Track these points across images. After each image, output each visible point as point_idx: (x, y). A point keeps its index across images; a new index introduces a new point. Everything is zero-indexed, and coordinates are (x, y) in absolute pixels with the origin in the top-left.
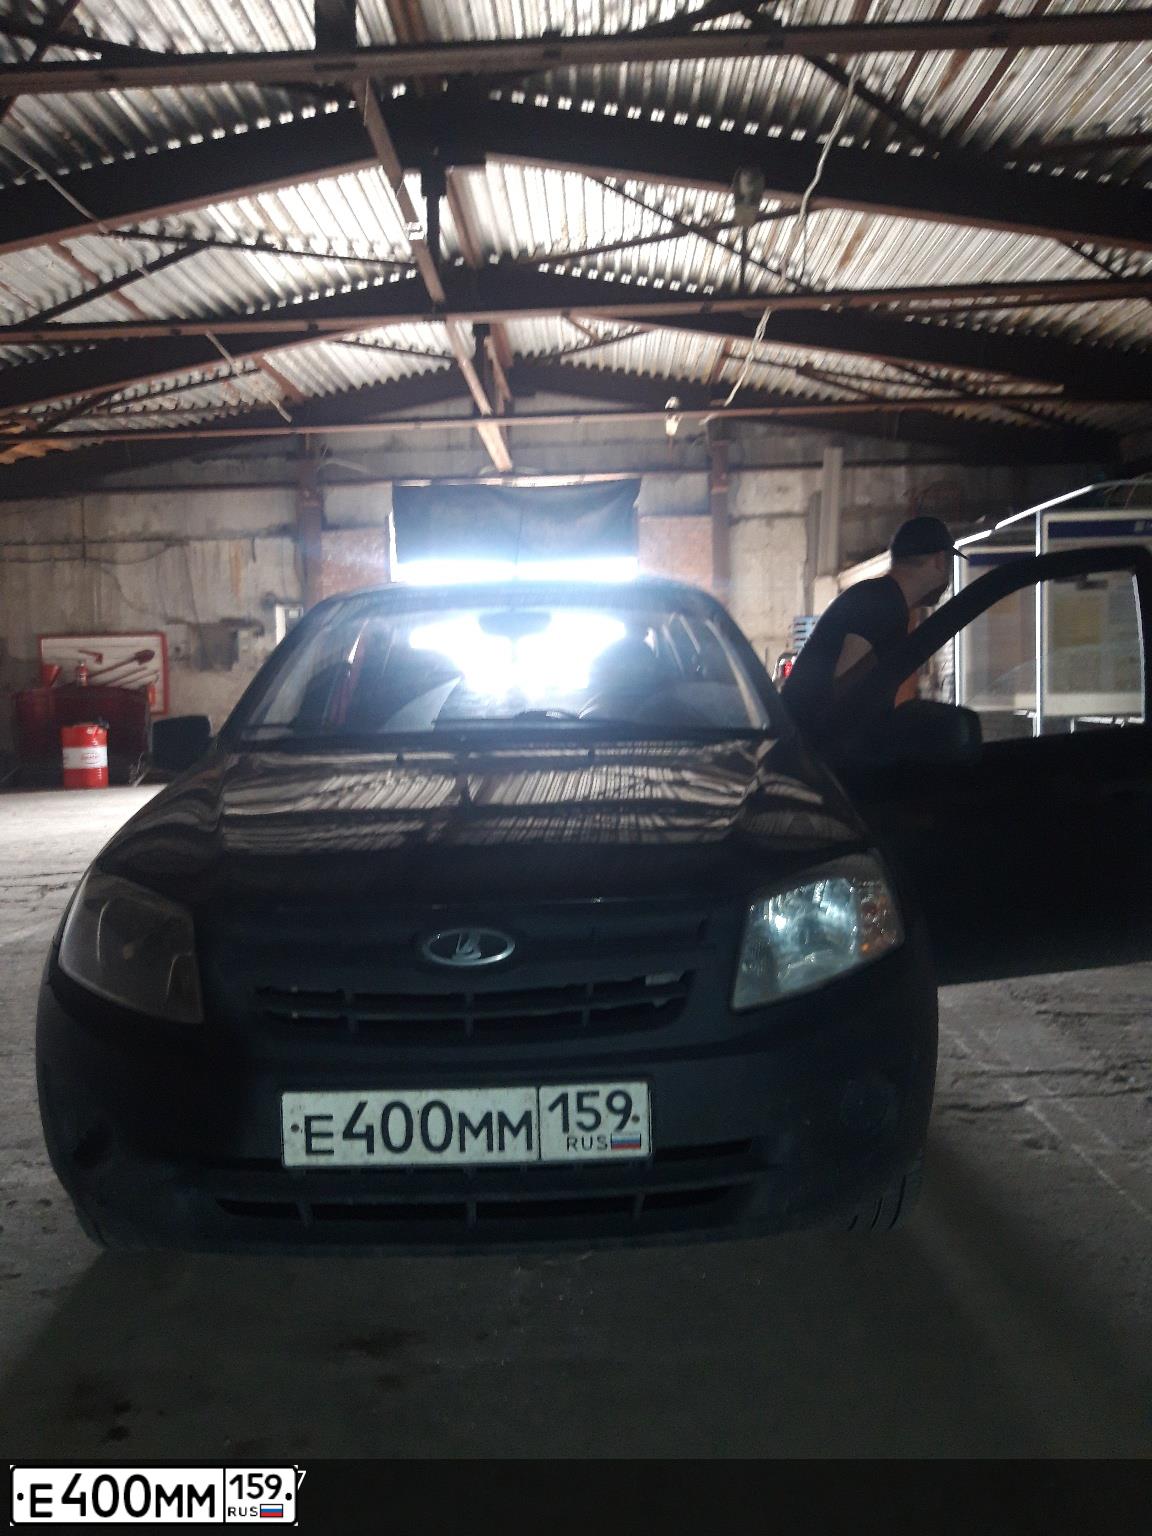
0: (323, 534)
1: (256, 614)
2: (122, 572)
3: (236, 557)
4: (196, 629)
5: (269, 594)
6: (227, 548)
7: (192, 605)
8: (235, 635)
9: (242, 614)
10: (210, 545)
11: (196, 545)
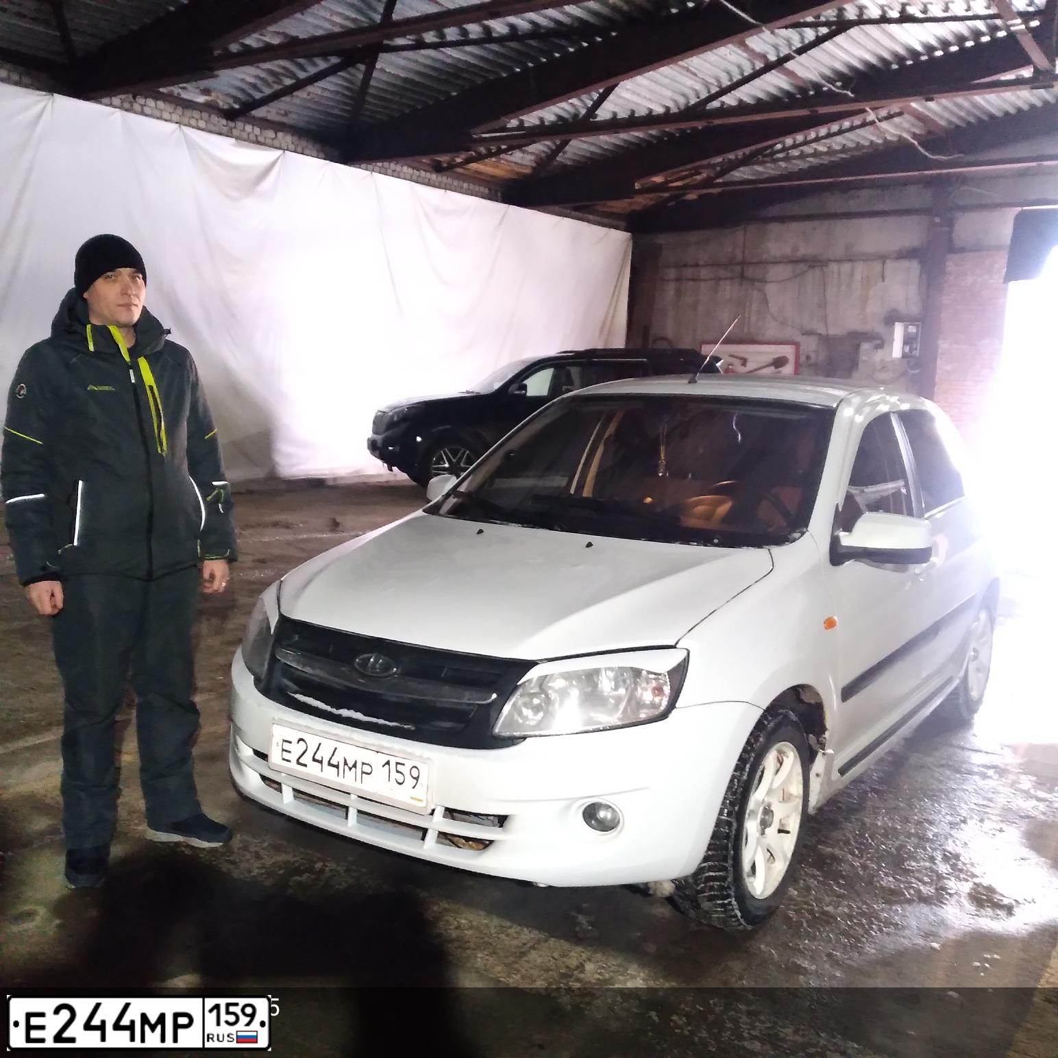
0: (949, 256)
1: (879, 328)
2: (771, 289)
3: (868, 277)
4: (826, 340)
5: (895, 311)
6: (860, 269)
7: (825, 320)
8: (858, 346)
9: (866, 328)
10: (846, 267)
11: (834, 267)
